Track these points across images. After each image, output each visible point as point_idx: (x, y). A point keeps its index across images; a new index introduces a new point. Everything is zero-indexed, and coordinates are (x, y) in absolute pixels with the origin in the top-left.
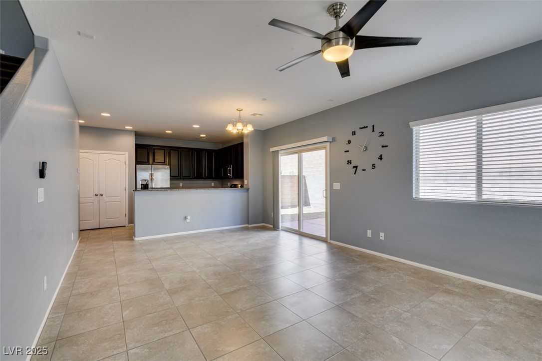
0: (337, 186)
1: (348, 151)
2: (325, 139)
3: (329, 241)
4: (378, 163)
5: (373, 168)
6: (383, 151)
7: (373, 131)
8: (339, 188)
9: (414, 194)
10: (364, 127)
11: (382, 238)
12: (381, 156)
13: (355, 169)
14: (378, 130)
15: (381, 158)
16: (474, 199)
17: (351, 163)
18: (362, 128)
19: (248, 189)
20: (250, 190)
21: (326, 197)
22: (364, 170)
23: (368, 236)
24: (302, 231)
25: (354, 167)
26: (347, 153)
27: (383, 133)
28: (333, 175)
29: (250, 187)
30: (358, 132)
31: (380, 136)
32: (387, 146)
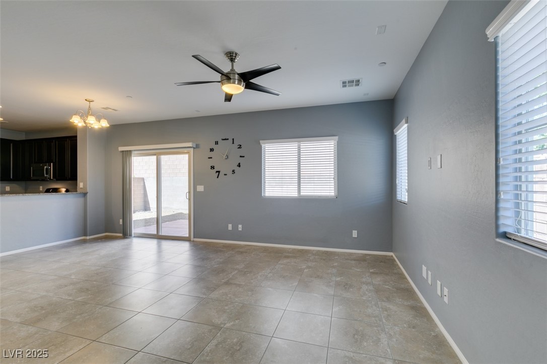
0: (200, 188)
1: (211, 158)
2: (190, 144)
3: (192, 239)
4: (237, 169)
5: (233, 173)
6: (241, 160)
7: (233, 143)
8: (203, 190)
9: (263, 193)
10: (226, 139)
11: (240, 229)
12: (239, 164)
13: (218, 173)
14: (237, 143)
15: (239, 165)
16: (297, 195)
17: (214, 168)
18: (223, 140)
19: (85, 194)
20: (88, 194)
21: (189, 199)
22: (225, 175)
23: (229, 229)
24: (160, 234)
25: (217, 172)
27: (241, 146)
28: (196, 178)
29: (88, 191)
30: (220, 142)
31: (239, 148)
32: (244, 157)
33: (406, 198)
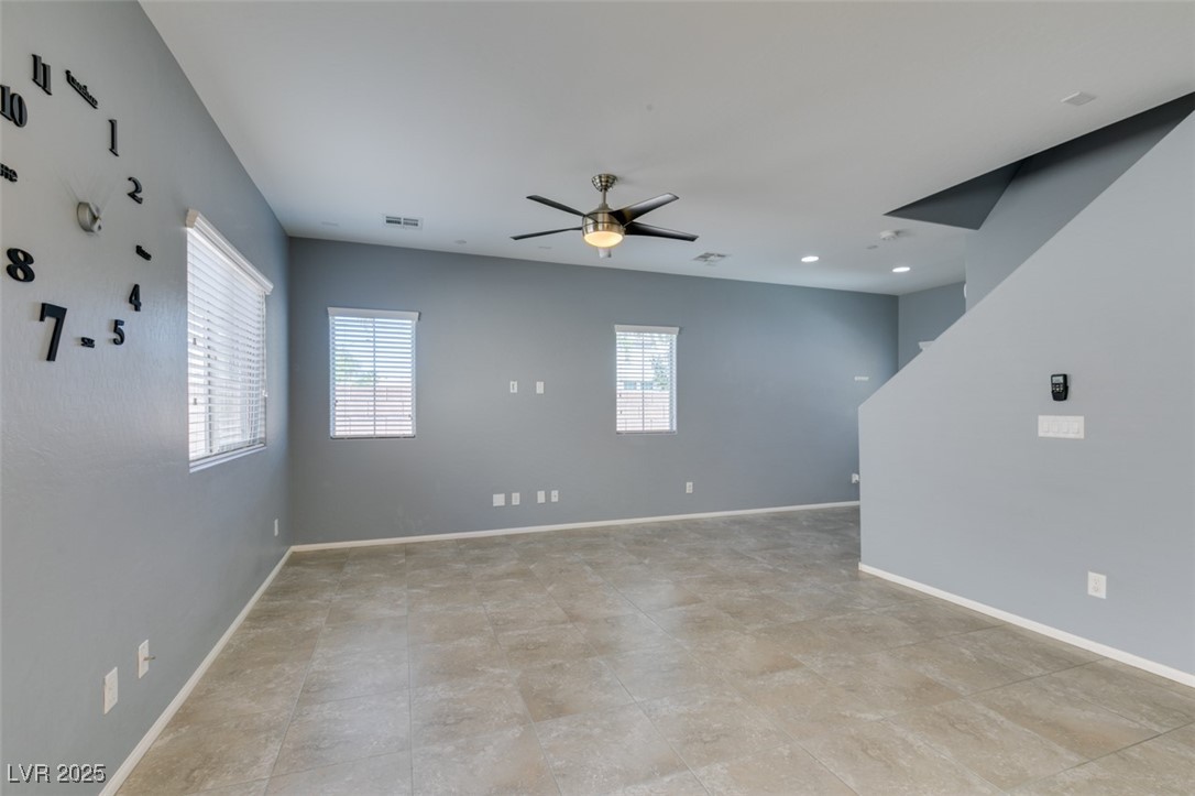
5: (115, 342)
6: (141, 273)
7: (112, 148)
10: (82, 91)
12: (136, 290)
15: (135, 299)
18: (74, 84)
22: (86, 342)
25: (46, 310)
27: (138, 188)
31: (132, 195)
33: (407, 429)
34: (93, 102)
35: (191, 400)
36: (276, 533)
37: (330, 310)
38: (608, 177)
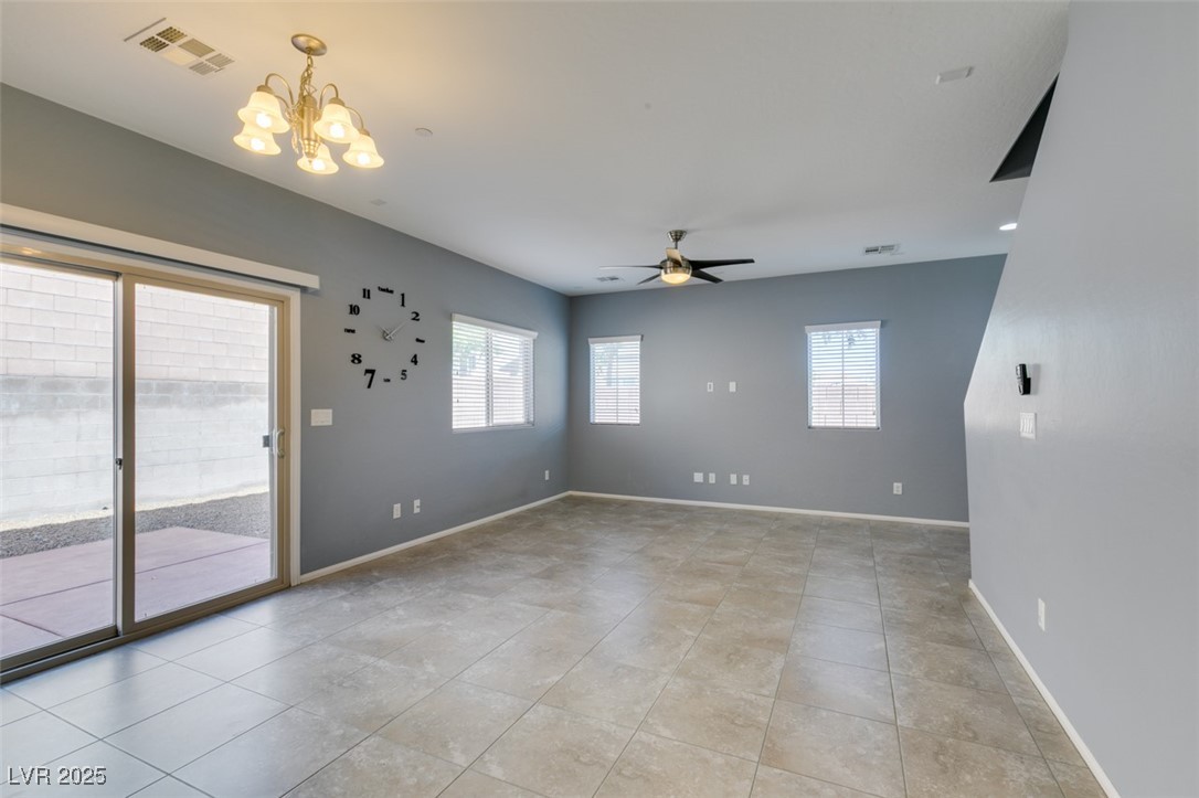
0: (323, 417)
1: (353, 331)
4: (410, 368)
5: (402, 378)
6: (418, 349)
7: (403, 305)
8: (330, 423)
10: (387, 290)
11: (417, 510)
12: (415, 356)
13: (369, 375)
14: (411, 305)
15: (415, 360)
16: (484, 426)
17: (360, 361)
18: (383, 290)
21: (284, 455)
22: (388, 380)
23: (395, 517)
25: (367, 371)
26: (351, 334)
27: (417, 315)
30: (374, 293)
31: (414, 319)
32: (423, 341)
33: (636, 419)
34: (391, 292)
35: (454, 400)
36: (547, 478)
37: (590, 340)
38: (676, 232)
